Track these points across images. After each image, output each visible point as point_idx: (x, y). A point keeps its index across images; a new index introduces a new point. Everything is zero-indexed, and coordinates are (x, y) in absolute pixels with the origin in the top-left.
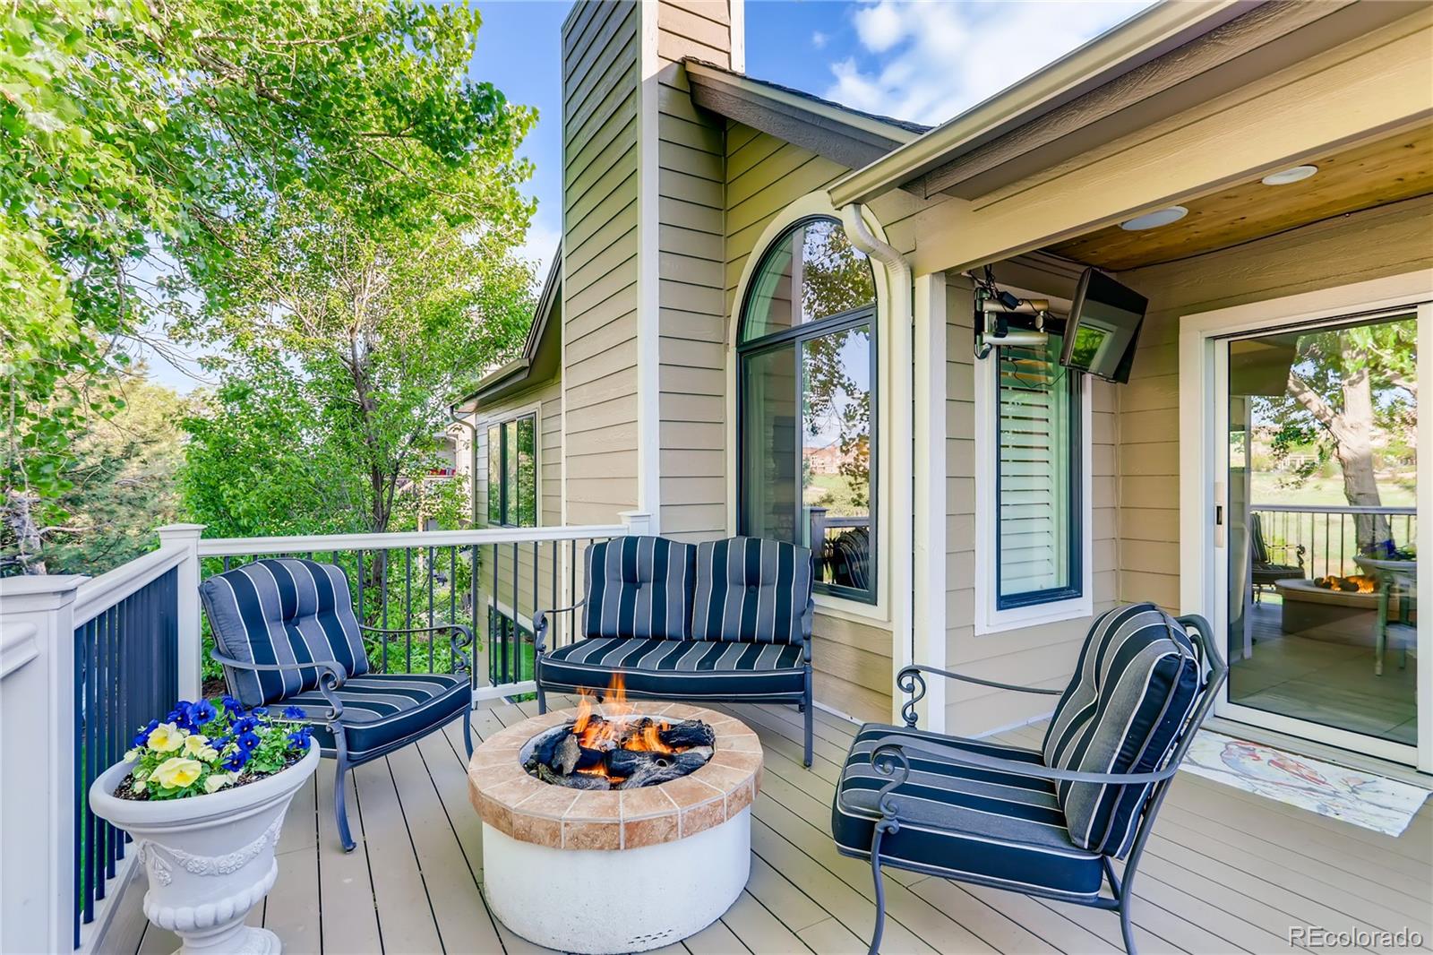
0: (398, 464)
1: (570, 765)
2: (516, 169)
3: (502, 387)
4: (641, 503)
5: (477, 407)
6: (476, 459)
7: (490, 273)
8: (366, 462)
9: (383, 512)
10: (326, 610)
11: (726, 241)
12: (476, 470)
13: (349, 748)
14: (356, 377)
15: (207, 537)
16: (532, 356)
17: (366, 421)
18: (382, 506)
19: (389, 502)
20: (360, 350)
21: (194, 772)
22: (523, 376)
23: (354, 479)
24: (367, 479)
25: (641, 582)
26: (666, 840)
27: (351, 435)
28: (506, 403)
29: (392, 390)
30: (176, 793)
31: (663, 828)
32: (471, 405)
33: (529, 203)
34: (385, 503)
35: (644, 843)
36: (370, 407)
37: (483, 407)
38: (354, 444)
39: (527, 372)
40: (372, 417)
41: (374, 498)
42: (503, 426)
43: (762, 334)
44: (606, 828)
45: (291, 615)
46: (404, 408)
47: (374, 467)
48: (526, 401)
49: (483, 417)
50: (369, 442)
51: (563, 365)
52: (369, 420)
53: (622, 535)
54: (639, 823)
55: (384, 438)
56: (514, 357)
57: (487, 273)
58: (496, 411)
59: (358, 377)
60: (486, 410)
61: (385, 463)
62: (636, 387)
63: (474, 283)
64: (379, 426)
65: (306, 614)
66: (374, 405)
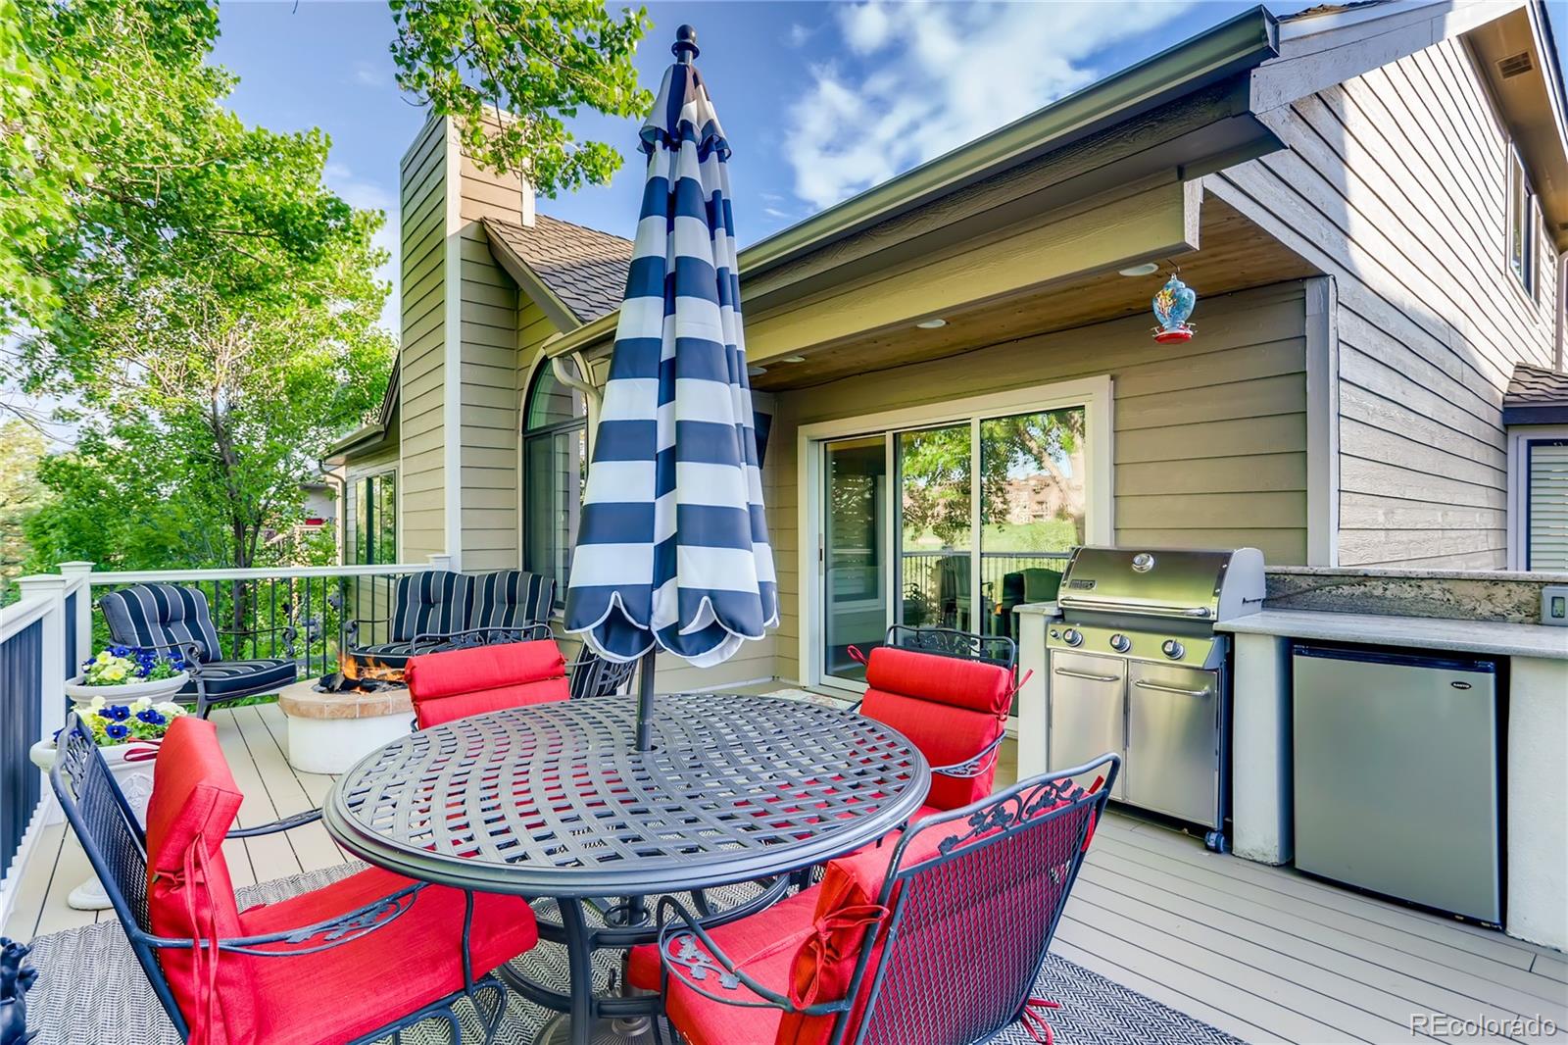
0: (260, 515)
1: (338, 686)
2: (373, 256)
3: (363, 446)
4: (446, 548)
5: (346, 461)
6: (346, 510)
7: (355, 341)
8: (228, 513)
9: (245, 559)
10: (191, 618)
11: (518, 355)
12: (346, 521)
13: (206, 692)
14: (217, 433)
15: (97, 571)
16: (387, 422)
17: (228, 475)
18: (244, 555)
19: (252, 551)
20: (221, 407)
21: (122, 674)
22: (379, 440)
23: (217, 530)
24: (229, 530)
25: (435, 603)
26: (383, 714)
27: (211, 486)
28: (372, 458)
29: (256, 444)
30: (113, 682)
31: (380, 707)
32: (341, 459)
33: (384, 287)
34: (247, 552)
35: (370, 716)
36: (232, 461)
37: (352, 461)
38: (215, 496)
39: (383, 436)
40: (234, 471)
41: (236, 547)
42: (370, 481)
43: (543, 424)
44: (349, 706)
45: (165, 620)
46: (270, 461)
47: (236, 518)
48: (387, 459)
49: (353, 470)
50: (231, 495)
51: (401, 440)
52: (232, 474)
53: (420, 571)
54: (366, 705)
55: (247, 490)
56: (369, 422)
57: (352, 341)
58: (363, 465)
59: (219, 431)
60: (354, 464)
61: (247, 514)
62: (443, 462)
63: (341, 348)
64: (241, 480)
65: (176, 619)
66: (237, 459)
